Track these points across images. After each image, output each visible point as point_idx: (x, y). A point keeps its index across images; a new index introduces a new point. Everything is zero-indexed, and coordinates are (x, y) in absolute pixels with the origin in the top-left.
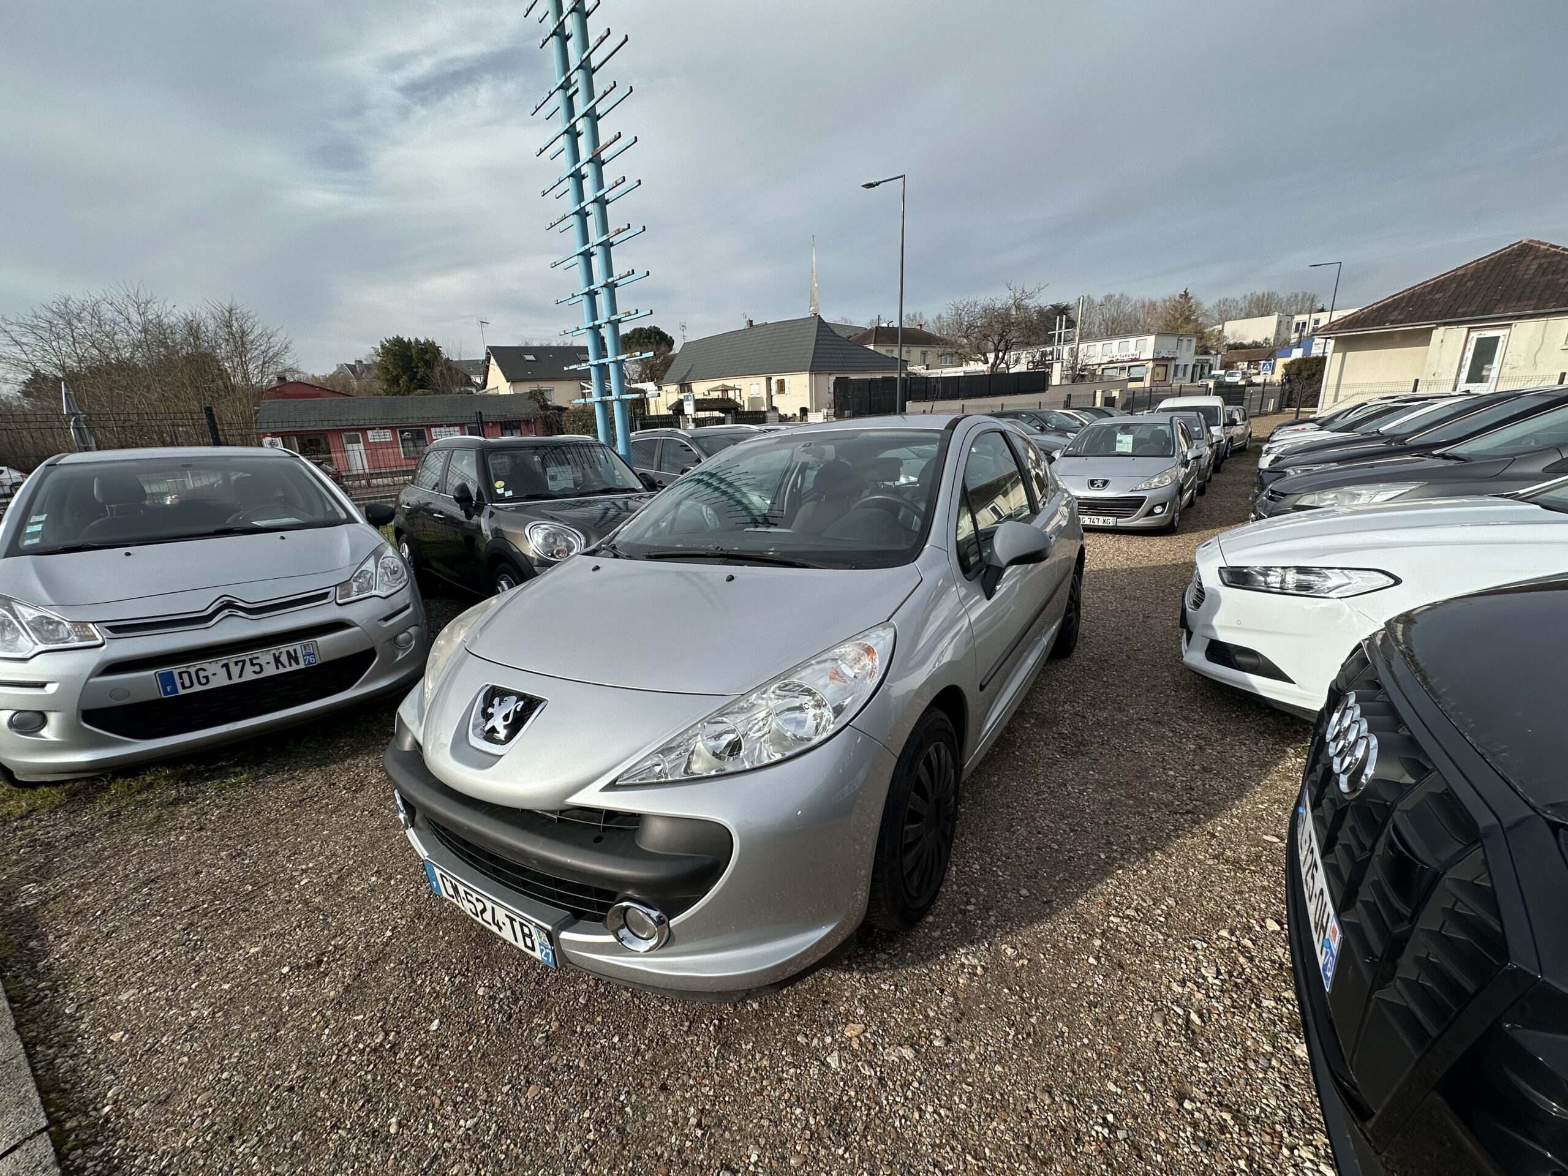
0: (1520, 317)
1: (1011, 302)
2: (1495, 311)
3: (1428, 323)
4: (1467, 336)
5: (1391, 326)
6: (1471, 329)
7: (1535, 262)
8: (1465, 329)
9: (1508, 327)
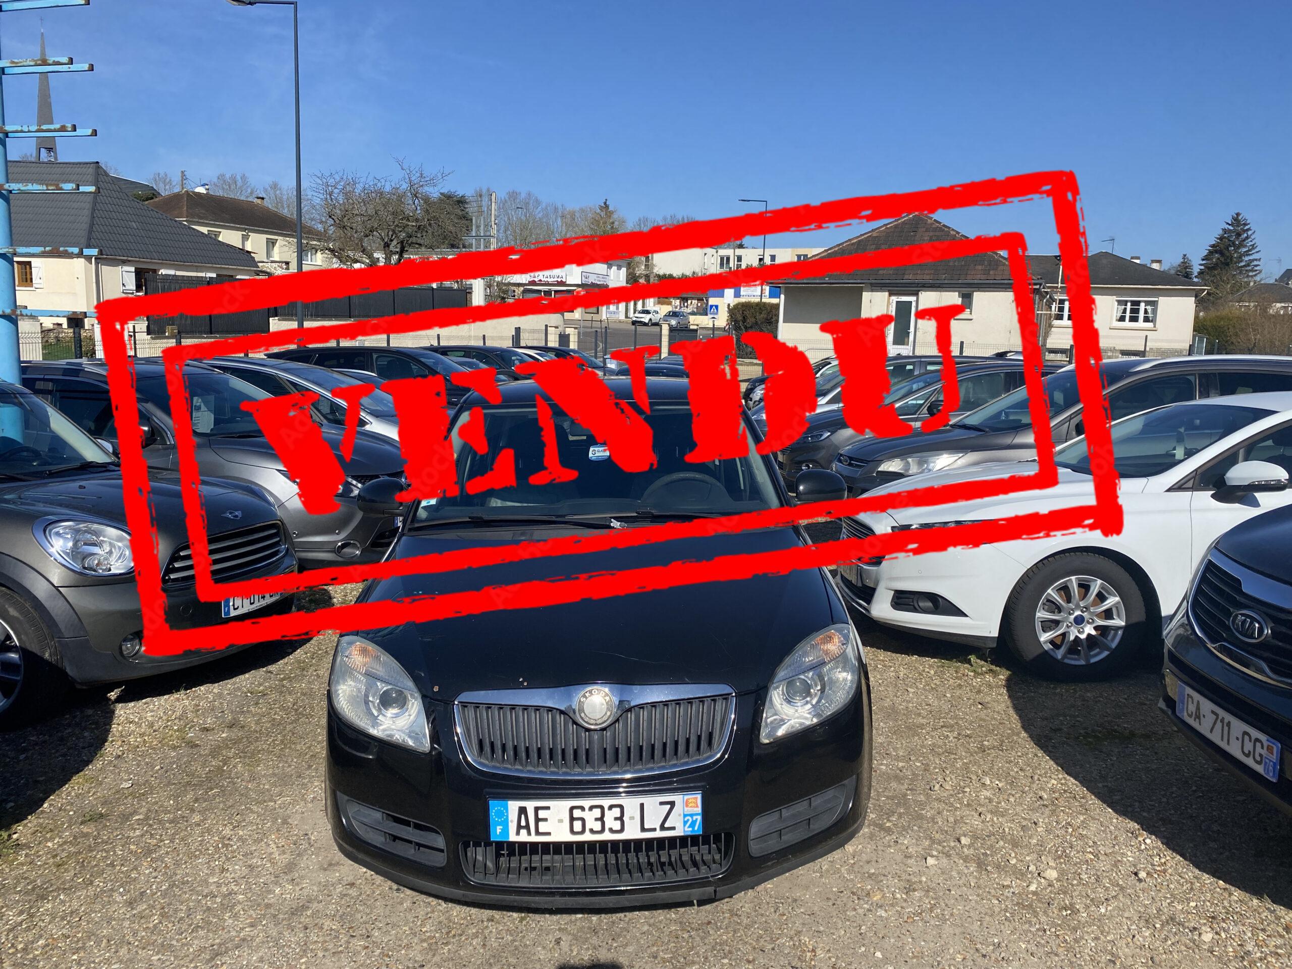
0: (925, 286)
1: (405, 186)
2: (906, 277)
3: (859, 281)
4: (889, 300)
5: (832, 281)
6: (890, 295)
7: (927, 234)
8: (887, 294)
9: (916, 294)
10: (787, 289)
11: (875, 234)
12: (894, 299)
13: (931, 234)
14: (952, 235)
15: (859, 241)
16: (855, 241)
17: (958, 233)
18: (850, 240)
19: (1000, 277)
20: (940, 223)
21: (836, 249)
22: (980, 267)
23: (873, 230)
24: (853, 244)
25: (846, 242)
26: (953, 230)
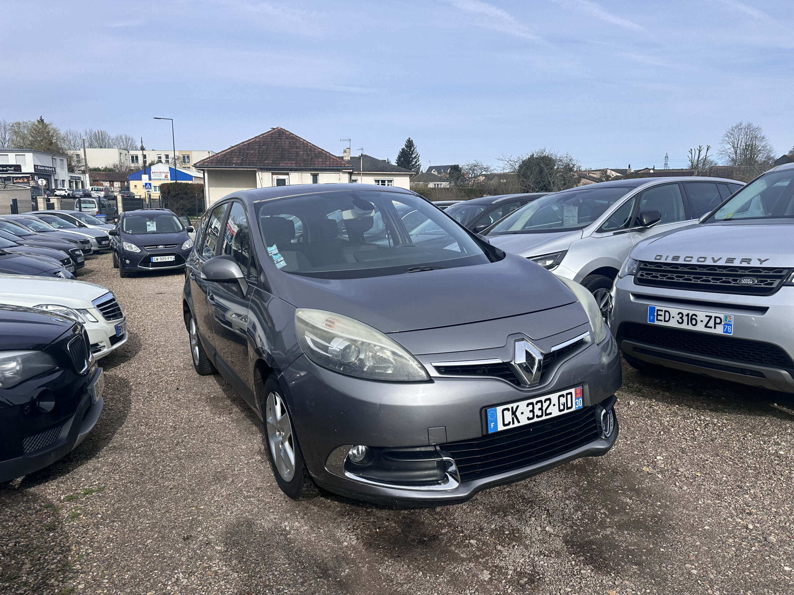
0: (292, 170)
2: (281, 165)
3: (253, 167)
4: (272, 177)
5: (237, 166)
6: (273, 174)
7: (287, 140)
8: (271, 173)
9: (288, 174)
10: (209, 172)
11: (257, 140)
12: (275, 177)
13: (291, 140)
14: (302, 141)
15: (249, 143)
16: (246, 143)
17: (305, 141)
18: (243, 143)
19: (332, 165)
20: (293, 134)
21: (236, 148)
22: (320, 160)
23: (256, 137)
24: (245, 145)
25: (241, 143)
26: (301, 139)
